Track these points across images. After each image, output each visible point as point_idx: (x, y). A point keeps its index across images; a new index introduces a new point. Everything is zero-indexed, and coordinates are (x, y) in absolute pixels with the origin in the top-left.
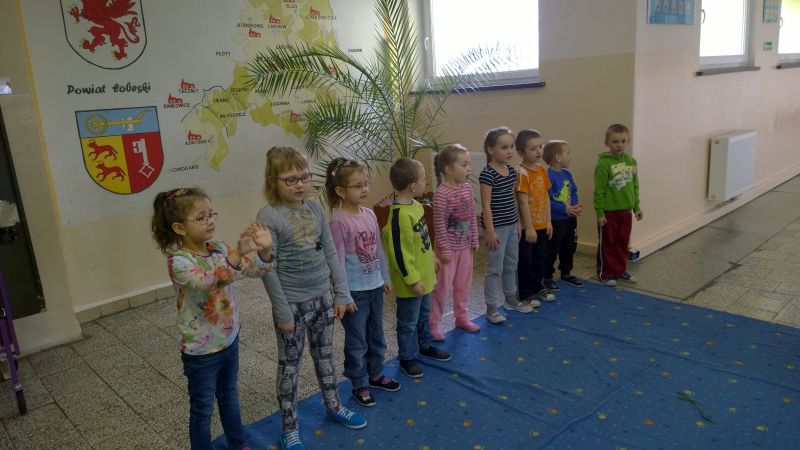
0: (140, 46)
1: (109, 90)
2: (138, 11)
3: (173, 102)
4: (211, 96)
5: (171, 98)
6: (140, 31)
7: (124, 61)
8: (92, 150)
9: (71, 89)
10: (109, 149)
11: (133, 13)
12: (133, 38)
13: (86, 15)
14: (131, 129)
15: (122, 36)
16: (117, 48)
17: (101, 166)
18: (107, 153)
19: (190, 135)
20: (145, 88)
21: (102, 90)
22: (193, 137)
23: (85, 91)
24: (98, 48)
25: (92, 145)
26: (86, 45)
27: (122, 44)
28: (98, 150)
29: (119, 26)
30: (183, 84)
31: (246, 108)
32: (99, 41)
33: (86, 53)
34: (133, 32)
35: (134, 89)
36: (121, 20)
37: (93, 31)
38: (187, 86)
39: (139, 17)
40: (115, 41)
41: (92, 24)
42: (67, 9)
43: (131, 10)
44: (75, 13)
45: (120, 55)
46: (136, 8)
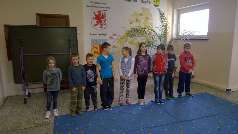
0: (106, 25)
1: (98, 35)
2: (106, 18)
3: (111, 38)
4: (120, 37)
5: (111, 37)
6: (106, 22)
7: (102, 29)
8: (93, 47)
9: (91, 34)
10: (96, 47)
11: (105, 18)
12: (104, 24)
13: (96, 19)
14: (101, 44)
15: (102, 23)
16: (101, 26)
17: (94, 51)
18: (96, 48)
19: (114, 46)
20: (106, 35)
21: (97, 35)
23: (93, 35)
24: (97, 26)
25: (93, 46)
26: (95, 25)
27: (102, 25)
28: (94, 47)
29: (102, 21)
30: (114, 34)
31: (127, 40)
32: (98, 24)
33: (95, 27)
34: (105, 22)
35: (103, 35)
36: (103, 20)
37: (97, 22)
38: (114, 35)
39: (106, 19)
40: (101, 24)
41: (97, 21)
42: (92, 17)
43: (105, 17)
44: (94, 18)
45: (101, 27)
46: (106, 17)
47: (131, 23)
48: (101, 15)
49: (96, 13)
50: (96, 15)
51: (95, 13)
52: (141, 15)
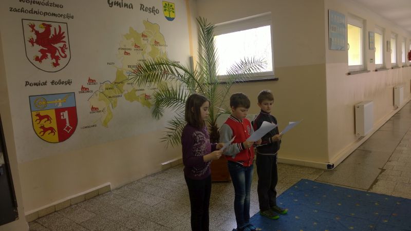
0: (67, 59)
1: (49, 84)
2: (67, 41)
3: (84, 90)
4: (104, 87)
5: (83, 88)
6: (67, 52)
7: (58, 68)
8: (38, 118)
9: (27, 83)
10: (47, 117)
11: (65, 42)
12: (63, 55)
13: (37, 42)
14: (60, 105)
15: (57, 54)
17: (42, 127)
18: (46, 119)
19: (93, 108)
20: (69, 83)
21: (45, 84)
22: (94, 109)
23: (35, 84)
24: (44, 61)
25: (38, 115)
26: (37, 59)
27: (57, 58)
28: (41, 118)
29: (55, 49)
30: (90, 80)
31: (122, 93)
32: (44, 57)
33: (37, 63)
34: (63, 52)
35: (63, 83)
36: (58, 46)
37: (41, 51)
38: (91, 81)
39: (67, 44)
40: (53, 57)
41: (41, 47)
42: (27, 39)
43: (63, 40)
44: (31, 41)
45: (56, 65)
46: (65, 39)
47: (125, 52)
48: (53, 33)
49: (36, 28)
50: (37, 33)
51: (33, 29)
52: (143, 36)
